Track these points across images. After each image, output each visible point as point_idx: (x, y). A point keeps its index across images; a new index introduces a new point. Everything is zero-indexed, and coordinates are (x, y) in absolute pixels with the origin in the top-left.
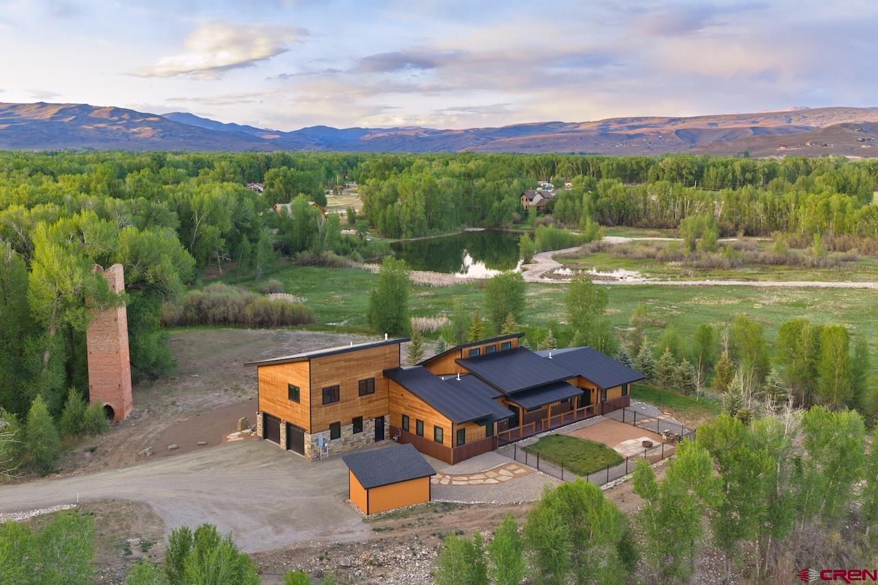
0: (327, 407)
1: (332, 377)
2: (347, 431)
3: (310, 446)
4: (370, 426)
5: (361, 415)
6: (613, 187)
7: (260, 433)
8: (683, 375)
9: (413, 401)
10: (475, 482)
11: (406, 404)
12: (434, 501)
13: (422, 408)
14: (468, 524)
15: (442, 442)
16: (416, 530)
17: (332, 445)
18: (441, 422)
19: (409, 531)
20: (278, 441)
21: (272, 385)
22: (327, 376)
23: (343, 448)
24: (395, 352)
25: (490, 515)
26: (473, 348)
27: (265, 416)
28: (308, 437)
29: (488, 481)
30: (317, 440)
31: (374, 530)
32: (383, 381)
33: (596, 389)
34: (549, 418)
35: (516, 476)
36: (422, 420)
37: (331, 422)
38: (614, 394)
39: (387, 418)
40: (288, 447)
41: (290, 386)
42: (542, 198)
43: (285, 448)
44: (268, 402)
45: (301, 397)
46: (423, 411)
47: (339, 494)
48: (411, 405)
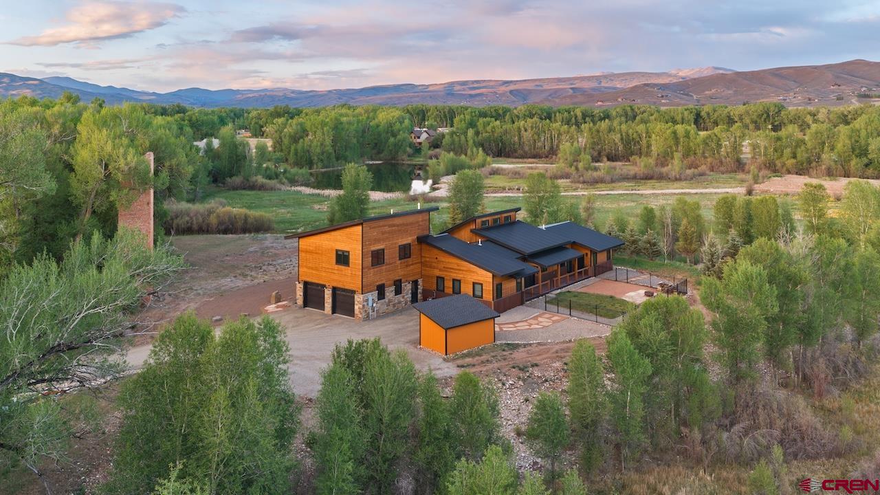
0: (376, 270)
1: (377, 241)
2: (390, 293)
3: (361, 306)
4: (407, 288)
5: (400, 278)
6: (491, 125)
7: (300, 301)
8: (649, 243)
9: (448, 262)
10: (522, 328)
11: (441, 266)
12: (498, 342)
13: (459, 268)
14: (538, 358)
15: (482, 297)
16: (496, 365)
17: (379, 305)
18: (479, 278)
19: (490, 366)
20: (322, 307)
21: (316, 253)
22: (375, 240)
23: (387, 309)
24: (425, 220)
25: (554, 350)
26: (484, 219)
27: (306, 284)
28: (358, 298)
29: (532, 327)
30: (367, 300)
31: (458, 366)
32: (417, 247)
33: (589, 253)
34: (559, 277)
35: (554, 322)
36: (458, 278)
37: (377, 284)
38: (602, 258)
39: (420, 281)
40: (334, 312)
41: (337, 251)
43: (330, 313)
44: (311, 271)
45: (351, 261)
46: (460, 270)
47: (407, 342)
48: (446, 266)
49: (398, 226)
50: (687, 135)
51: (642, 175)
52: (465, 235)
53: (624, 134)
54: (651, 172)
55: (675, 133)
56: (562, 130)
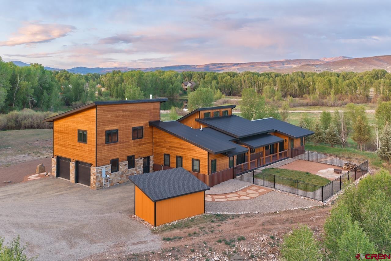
0: (109, 146)
1: (112, 123)
2: (123, 166)
3: (95, 177)
4: (140, 163)
5: (134, 154)
7: (55, 174)
9: (173, 142)
10: (232, 199)
11: (167, 145)
12: (208, 213)
13: (181, 147)
14: (245, 231)
15: (199, 171)
16: (203, 238)
17: (112, 176)
18: (197, 155)
19: (196, 239)
20: (68, 177)
21: (65, 133)
22: (109, 121)
23: (121, 180)
24: (156, 109)
25: (261, 222)
26: (206, 112)
27: (58, 158)
28: (93, 170)
29: (242, 198)
30: (101, 172)
31: (164, 239)
32: (149, 130)
33: (288, 139)
34: (265, 157)
35: (261, 194)
36: (180, 155)
37: (111, 158)
38: (297, 144)
39: (152, 158)
40: (77, 181)
41: (79, 131)
42: (191, 85)
43: (74, 182)
44: (61, 148)
45: (88, 139)
46: (182, 148)
47: (125, 211)
48: (171, 145)
49: (131, 111)
50: (337, 82)
51: (311, 104)
52: (191, 123)
53: (300, 83)
54: (317, 102)
55: (330, 81)
56: (265, 80)
